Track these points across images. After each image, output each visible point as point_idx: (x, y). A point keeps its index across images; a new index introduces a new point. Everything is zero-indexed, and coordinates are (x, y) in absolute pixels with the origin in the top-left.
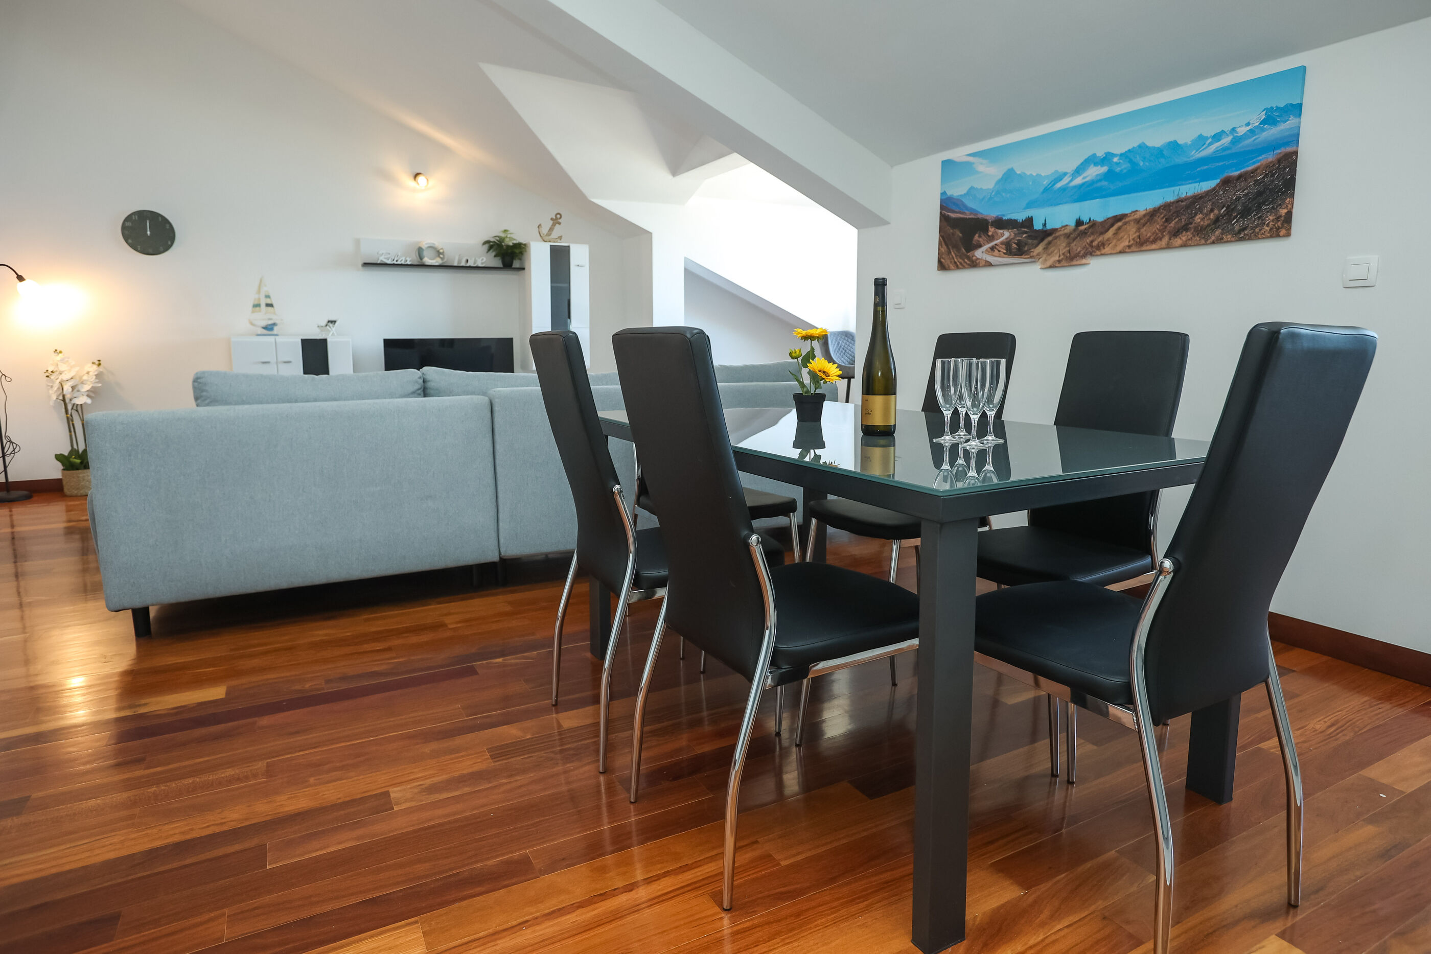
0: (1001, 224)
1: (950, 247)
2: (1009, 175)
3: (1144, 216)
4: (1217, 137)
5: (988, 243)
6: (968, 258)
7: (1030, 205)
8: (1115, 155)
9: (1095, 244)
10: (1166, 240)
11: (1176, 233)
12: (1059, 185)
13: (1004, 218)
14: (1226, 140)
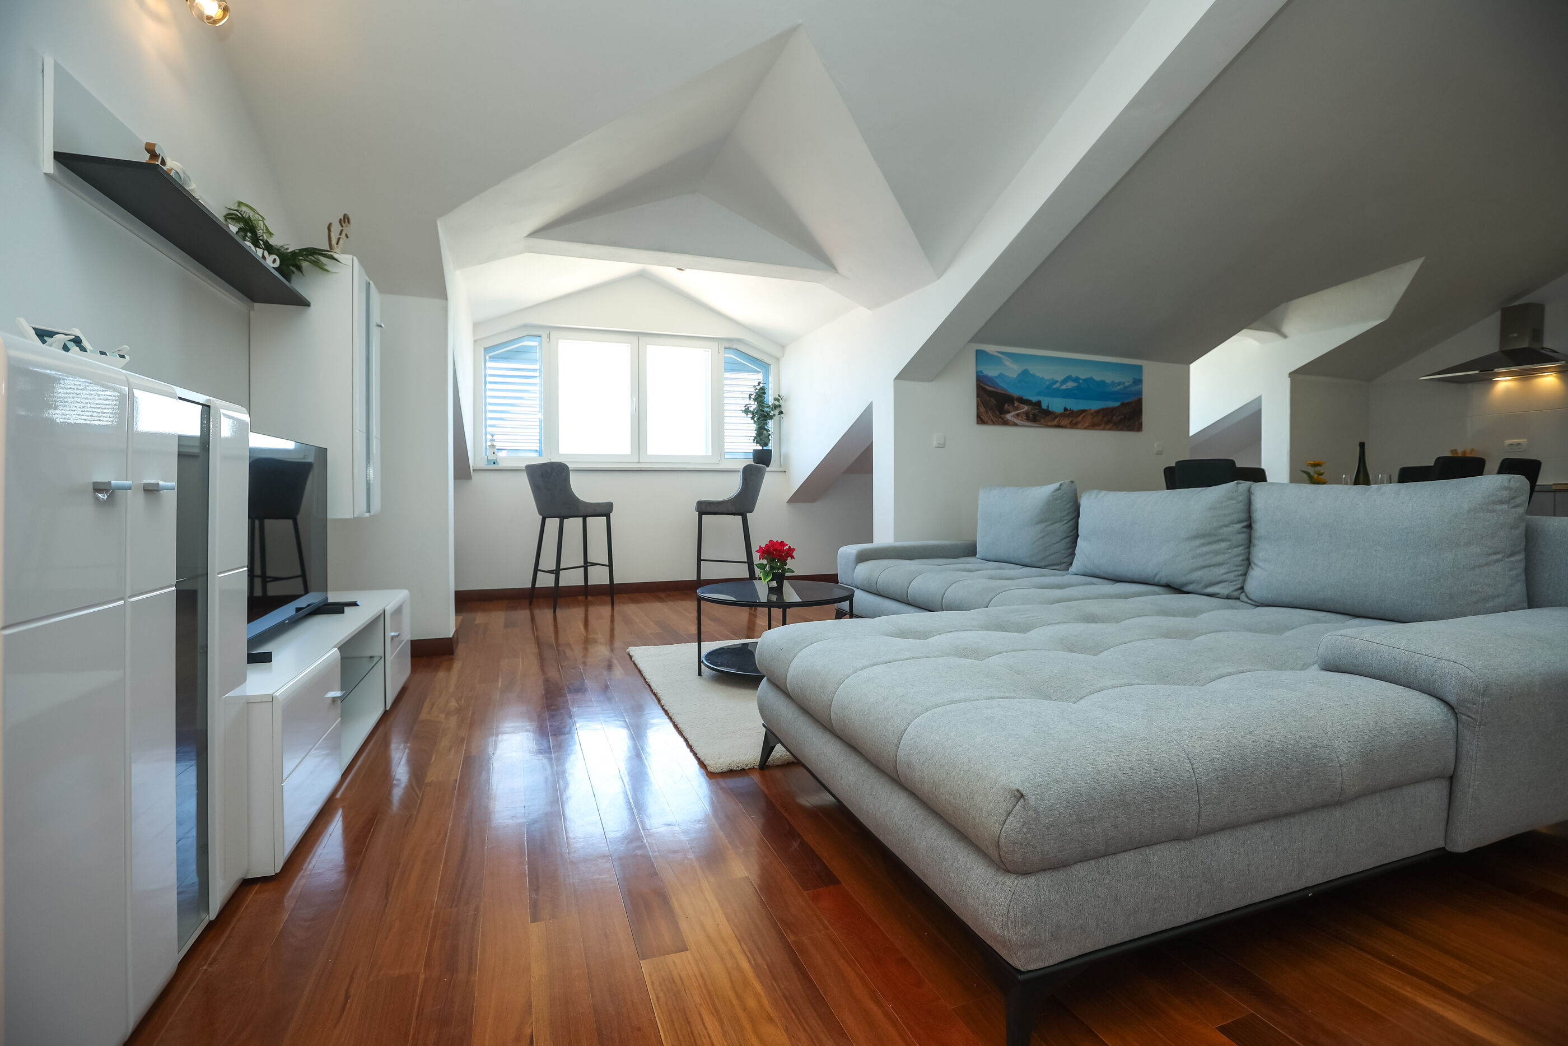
0: (1022, 401)
1: (988, 409)
2: (1025, 373)
3: (1095, 412)
4: (1119, 384)
5: (1015, 411)
6: (1001, 418)
7: (1039, 394)
8: (1081, 379)
9: (1074, 422)
10: (1102, 427)
11: (1107, 423)
12: (1055, 386)
13: (1024, 398)
14: (1122, 386)
